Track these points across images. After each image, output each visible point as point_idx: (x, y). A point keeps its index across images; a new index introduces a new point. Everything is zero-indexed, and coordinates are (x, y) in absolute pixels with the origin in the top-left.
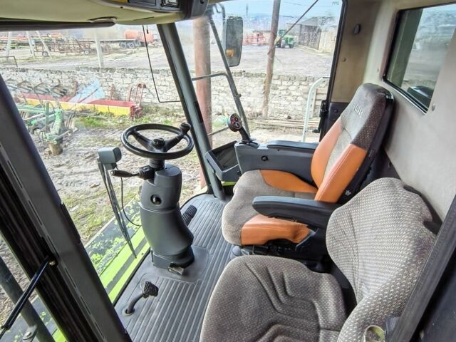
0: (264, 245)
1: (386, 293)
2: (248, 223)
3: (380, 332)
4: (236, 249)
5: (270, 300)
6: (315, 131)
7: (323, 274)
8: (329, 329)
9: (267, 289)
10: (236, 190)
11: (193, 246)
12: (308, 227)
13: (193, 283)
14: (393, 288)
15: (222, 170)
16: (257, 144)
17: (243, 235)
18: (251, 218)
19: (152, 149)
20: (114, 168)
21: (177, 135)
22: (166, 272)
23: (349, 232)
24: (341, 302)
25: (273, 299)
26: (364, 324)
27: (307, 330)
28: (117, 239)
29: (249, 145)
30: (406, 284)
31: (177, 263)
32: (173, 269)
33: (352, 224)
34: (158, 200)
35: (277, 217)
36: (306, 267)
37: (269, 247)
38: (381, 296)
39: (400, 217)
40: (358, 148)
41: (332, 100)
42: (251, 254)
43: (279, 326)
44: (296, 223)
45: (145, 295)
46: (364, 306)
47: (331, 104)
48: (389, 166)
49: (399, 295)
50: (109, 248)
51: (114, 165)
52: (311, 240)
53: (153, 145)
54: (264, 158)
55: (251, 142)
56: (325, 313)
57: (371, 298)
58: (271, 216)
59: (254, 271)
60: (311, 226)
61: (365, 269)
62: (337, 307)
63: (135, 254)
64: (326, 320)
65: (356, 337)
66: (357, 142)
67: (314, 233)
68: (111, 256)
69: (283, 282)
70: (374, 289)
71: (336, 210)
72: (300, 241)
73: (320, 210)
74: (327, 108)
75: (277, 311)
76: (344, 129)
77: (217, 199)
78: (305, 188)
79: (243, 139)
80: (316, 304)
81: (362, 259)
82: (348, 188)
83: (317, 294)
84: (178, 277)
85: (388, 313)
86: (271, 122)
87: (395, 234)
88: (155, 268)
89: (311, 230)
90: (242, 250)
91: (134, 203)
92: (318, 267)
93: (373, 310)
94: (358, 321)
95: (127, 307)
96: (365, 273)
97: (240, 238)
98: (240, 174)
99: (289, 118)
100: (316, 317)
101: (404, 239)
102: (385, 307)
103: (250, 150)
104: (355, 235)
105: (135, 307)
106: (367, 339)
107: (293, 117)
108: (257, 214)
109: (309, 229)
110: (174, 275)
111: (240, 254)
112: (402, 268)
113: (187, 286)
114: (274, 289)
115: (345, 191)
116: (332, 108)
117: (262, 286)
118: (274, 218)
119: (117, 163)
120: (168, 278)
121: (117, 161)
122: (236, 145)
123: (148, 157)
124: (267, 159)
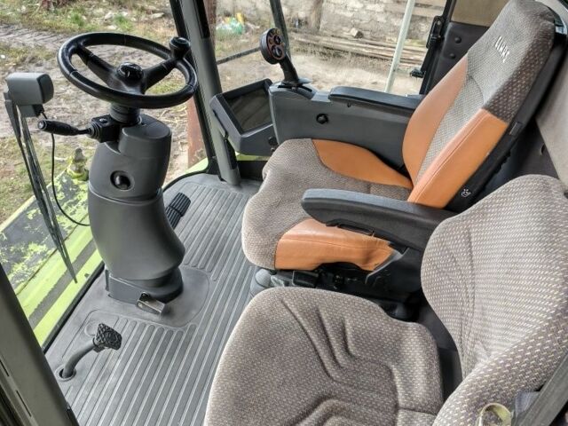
0: (313, 271)
1: (519, 356)
2: (290, 232)
3: (504, 413)
4: (261, 275)
5: (321, 361)
6: (415, 74)
7: (410, 324)
8: (414, 410)
9: (316, 344)
10: (267, 172)
11: (181, 267)
12: (391, 246)
13: (180, 329)
14: (530, 350)
15: (241, 131)
16: (310, 90)
17: (278, 253)
18: (294, 224)
19: (118, 85)
20: (38, 115)
21: (163, 61)
22: (134, 308)
23: (463, 260)
24: (436, 368)
25: (325, 358)
26: (479, 400)
27: (378, 409)
28: (32, 246)
29: (296, 91)
30: (551, 346)
31: (152, 293)
32: (147, 303)
33: (470, 246)
34: (125, 181)
35: (341, 226)
36: (382, 311)
37: (320, 275)
38: (509, 362)
39: (553, 242)
40: (495, 117)
41: (453, 19)
42: (287, 284)
43: (335, 401)
44: (372, 238)
45: (97, 348)
46: (481, 375)
47: (450, 26)
48: (540, 153)
49: (538, 361)
50: (19, 262)
51: (38, 110)
52: (394, 267)
53: (120, 77)
54: (322, 118)
55: (300, 85)
56: (408, 385)
57: (493, 364)
58: (332, 224)
59: (296, 312)
60: (397, 245)
61: (485, 320)
62: (429, 375)
63: (72, 272)
64: (409, 395)
65: (464, 420)
66: (494, 108)
67: (399, 256)
68: (23, 276)
69: (344, 332)
70: (499, 350)
71: (444, 222)
72: (374, 267)
73: (417, 218)
74: (442, 33)
75: (332, 378)
76: (470, 78)
77: (225, 185)
78: (389, 177)
79: (286, 79)
80: (395, 370)
81: (481, 303)
82: (467, 185)
83: (397, 355)
84: (156, 318)
85: (516, 387)
86: (324, 41)
87: (541, 269)
88: (112, 301)
89: (396, 251)
90: (273, 277)
91: (65, 181)
92: (399, 311)
93: (495, 382)
94: (469, 397)
95: (63, 366)
96: (483, 325)
97: (274, 258)
98: (274, 144)
99: (360, 35)
100: (394, 390)
101: (556, 277)
102: (515, 378)
103: (297, 100)
104: (472, 265)
105: (78, 367)
106: (485, 423)
107: (367, 34)
108: (305, 218)
109: (392, 250)
110: (148, 315)
111: (269, 285)
112: (549, 321)
113: (171, 333)
114: (328, 342)
115: (461, 190)
116: (451, 34)
117: (309, 337)
118: (336, 228)
119: (45, 106)
120: (135, 319)
121: (44, 102)
122: (272, 89)
123: (108, 99)
124: (326, 120)
